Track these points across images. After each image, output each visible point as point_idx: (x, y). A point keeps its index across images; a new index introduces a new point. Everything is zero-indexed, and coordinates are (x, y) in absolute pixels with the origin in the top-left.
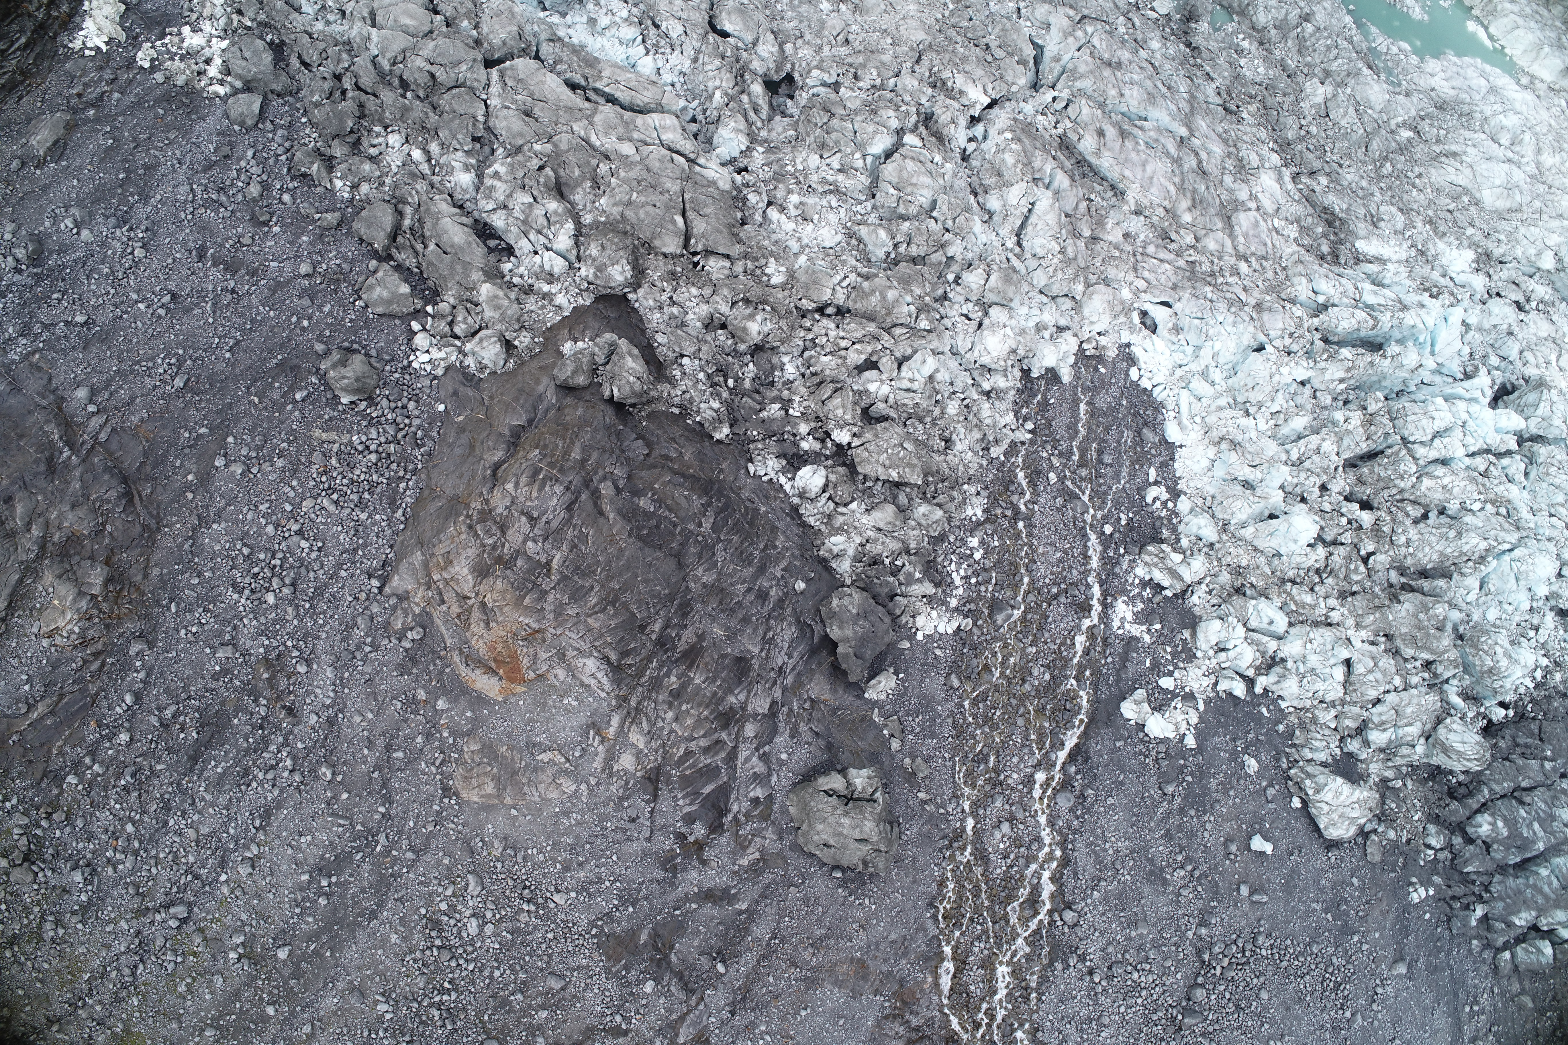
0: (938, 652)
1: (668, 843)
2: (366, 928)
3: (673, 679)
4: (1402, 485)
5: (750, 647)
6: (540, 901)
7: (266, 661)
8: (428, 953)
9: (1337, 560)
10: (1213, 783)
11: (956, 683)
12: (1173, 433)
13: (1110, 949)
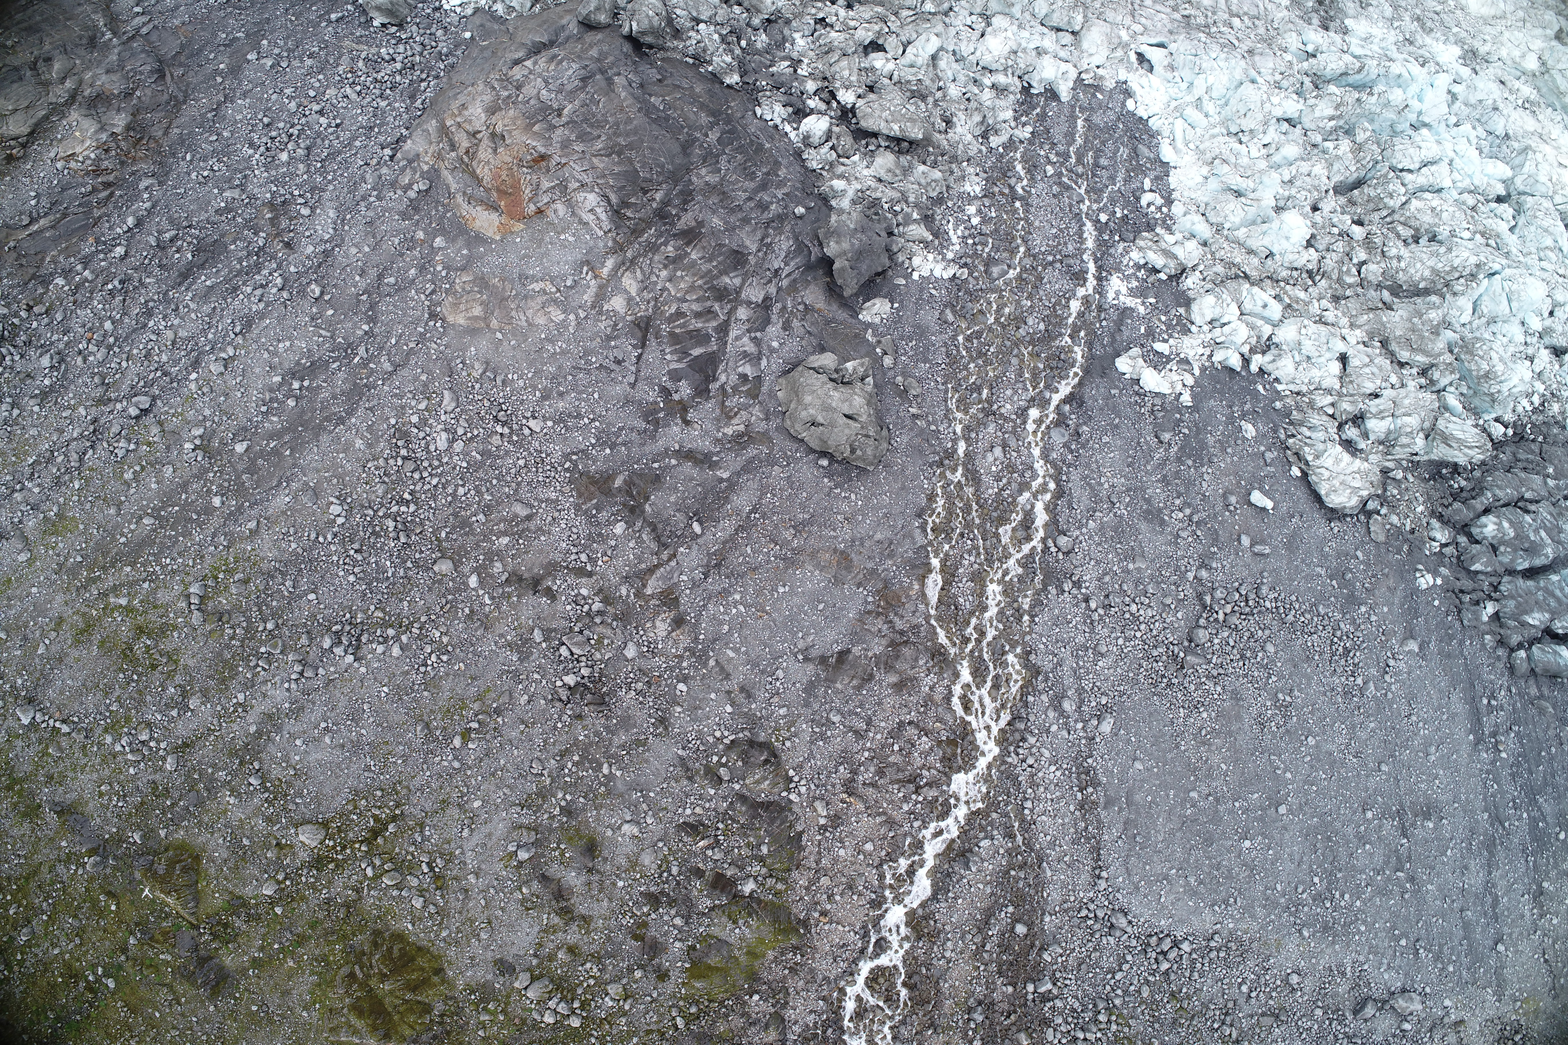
0: (933, 292)
1: (652, 395)
2: (331, 432)
3: (670, 248)
4: (1391, 203)
5: (748, 243)
6: (515, 427)
7: (271, 205)
8: (391, 462)
9: (1330, 263)
10: (1210, 440)
11: (950, 317)
12: (1167, 153)
13: (1107, 579)
